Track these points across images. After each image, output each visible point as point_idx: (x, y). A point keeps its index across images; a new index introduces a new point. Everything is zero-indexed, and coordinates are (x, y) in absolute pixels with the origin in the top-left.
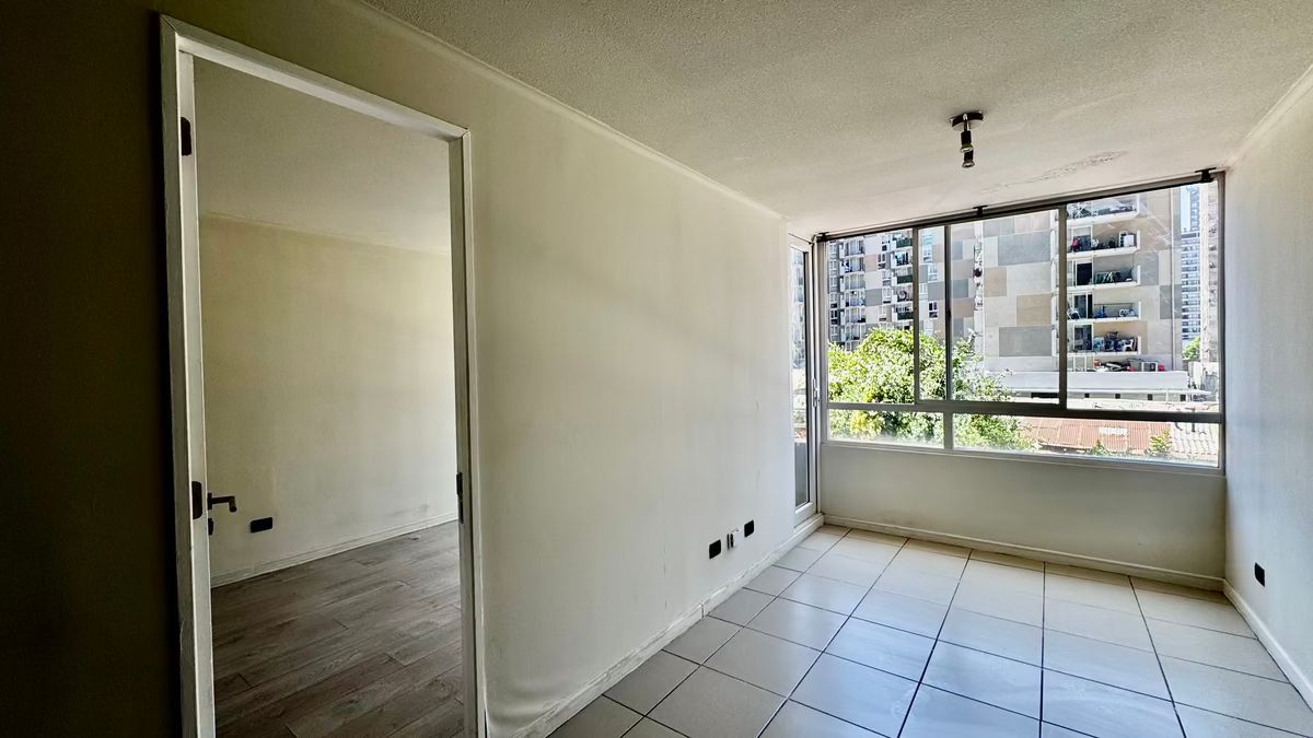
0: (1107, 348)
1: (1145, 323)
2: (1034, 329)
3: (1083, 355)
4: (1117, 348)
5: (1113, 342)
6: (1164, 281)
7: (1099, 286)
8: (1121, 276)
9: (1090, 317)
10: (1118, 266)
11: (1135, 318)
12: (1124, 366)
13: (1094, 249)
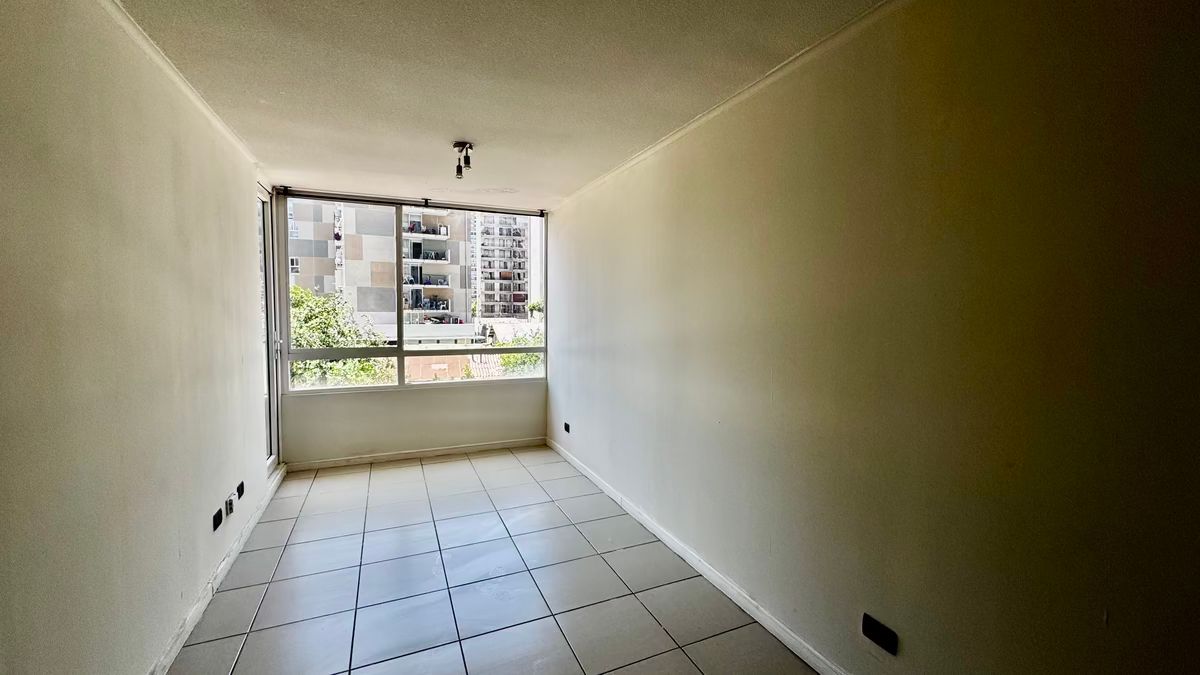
0: (431, 307)
1: (452, 290)
2: (383, 290)
3: (416, 311)
4: (437, 308)
5: (435, 302)
6: (462, 263)
7: (427, 261)
8: (440, 256)
9: (421, 283)
10: (439, 249)
11: (446, 287)
12: (441, 320)
13: (424, 233)
